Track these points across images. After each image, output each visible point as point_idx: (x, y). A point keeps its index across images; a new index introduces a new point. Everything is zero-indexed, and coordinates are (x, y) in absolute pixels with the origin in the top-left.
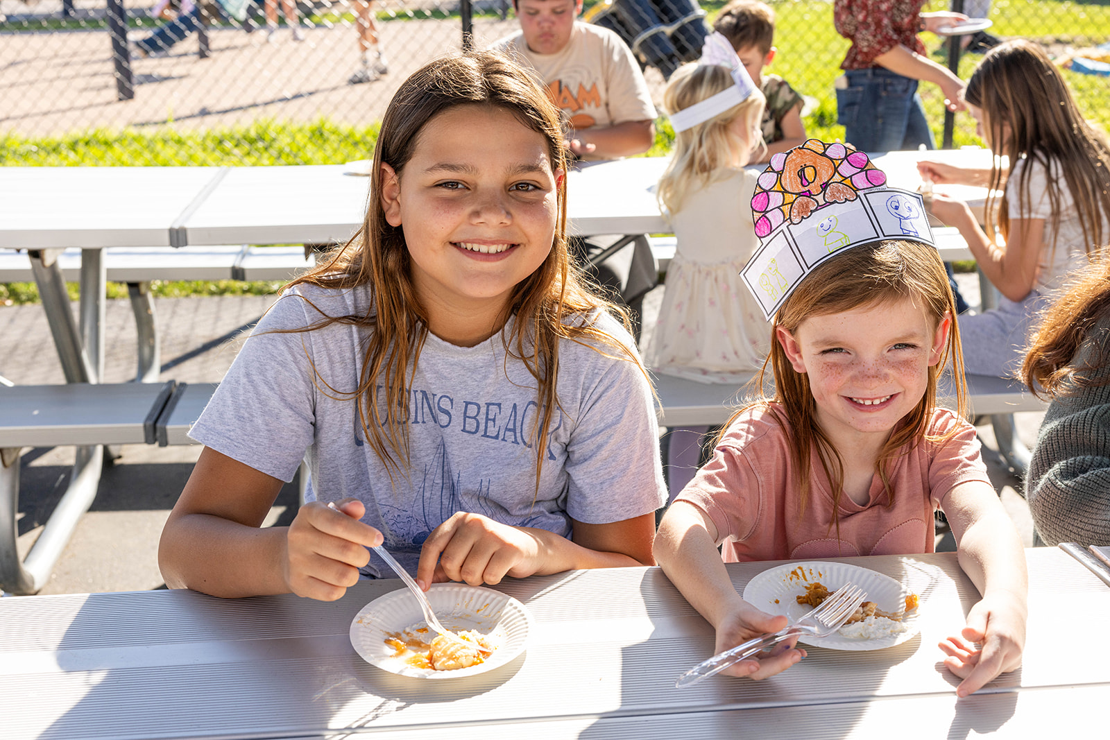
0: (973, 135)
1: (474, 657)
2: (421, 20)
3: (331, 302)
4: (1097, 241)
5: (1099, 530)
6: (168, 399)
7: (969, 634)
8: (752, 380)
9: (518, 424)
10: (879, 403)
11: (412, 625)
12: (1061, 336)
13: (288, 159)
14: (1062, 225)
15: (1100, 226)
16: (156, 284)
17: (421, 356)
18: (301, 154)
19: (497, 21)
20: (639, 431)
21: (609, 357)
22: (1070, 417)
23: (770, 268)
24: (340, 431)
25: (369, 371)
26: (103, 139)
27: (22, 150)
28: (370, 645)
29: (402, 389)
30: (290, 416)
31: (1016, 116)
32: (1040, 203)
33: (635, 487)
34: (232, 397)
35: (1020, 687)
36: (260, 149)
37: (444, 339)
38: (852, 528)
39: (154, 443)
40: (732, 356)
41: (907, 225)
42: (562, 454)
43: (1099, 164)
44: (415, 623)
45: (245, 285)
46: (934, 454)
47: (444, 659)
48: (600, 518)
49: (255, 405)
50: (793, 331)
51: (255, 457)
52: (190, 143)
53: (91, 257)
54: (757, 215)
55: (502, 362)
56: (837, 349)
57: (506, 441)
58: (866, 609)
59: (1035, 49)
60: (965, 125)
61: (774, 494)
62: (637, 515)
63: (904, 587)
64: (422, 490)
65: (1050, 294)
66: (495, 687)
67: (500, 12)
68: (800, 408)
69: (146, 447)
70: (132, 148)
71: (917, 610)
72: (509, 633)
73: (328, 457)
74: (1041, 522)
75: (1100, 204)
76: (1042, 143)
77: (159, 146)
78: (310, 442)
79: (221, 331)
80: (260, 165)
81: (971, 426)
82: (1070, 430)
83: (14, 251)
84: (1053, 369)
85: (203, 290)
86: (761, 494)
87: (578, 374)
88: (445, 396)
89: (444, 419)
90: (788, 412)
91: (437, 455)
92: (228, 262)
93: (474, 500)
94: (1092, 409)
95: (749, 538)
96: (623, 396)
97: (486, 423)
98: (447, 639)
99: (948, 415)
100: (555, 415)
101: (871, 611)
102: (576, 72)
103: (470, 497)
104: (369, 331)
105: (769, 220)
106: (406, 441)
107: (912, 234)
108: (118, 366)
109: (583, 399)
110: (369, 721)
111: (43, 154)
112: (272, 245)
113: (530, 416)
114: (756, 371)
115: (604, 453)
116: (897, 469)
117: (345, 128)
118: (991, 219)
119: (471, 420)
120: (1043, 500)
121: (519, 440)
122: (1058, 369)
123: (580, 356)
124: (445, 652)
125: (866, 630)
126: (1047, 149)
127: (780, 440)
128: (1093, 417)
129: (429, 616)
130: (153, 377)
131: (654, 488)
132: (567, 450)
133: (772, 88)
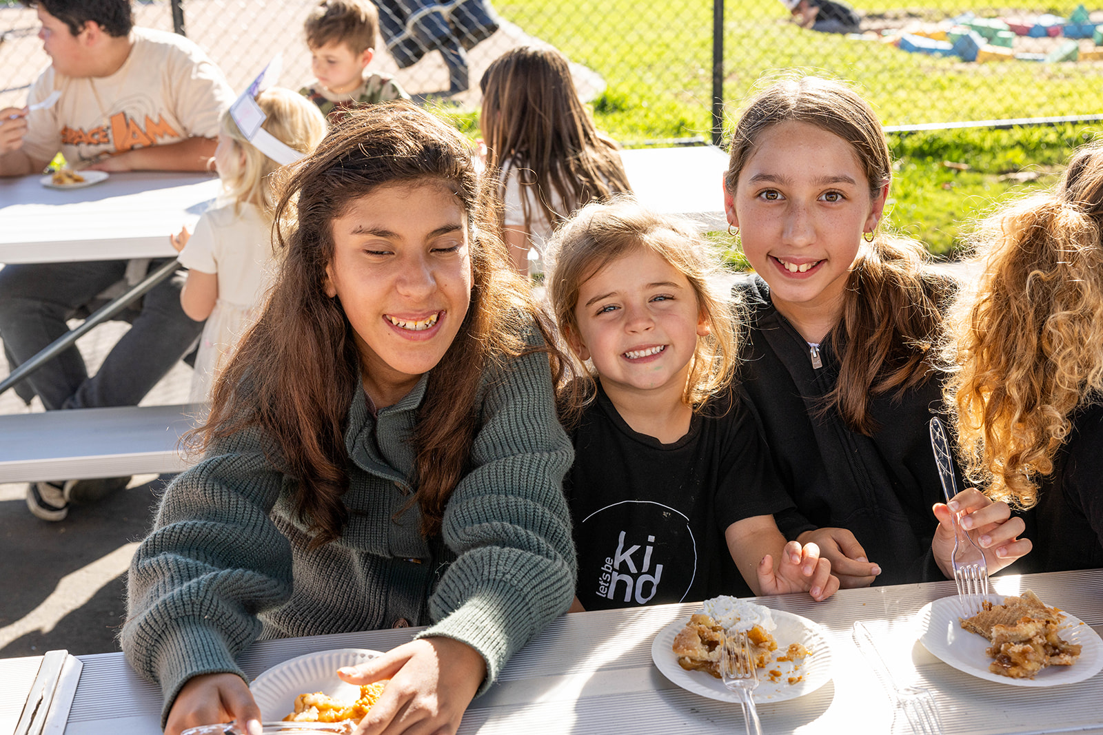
133: (374, 87)
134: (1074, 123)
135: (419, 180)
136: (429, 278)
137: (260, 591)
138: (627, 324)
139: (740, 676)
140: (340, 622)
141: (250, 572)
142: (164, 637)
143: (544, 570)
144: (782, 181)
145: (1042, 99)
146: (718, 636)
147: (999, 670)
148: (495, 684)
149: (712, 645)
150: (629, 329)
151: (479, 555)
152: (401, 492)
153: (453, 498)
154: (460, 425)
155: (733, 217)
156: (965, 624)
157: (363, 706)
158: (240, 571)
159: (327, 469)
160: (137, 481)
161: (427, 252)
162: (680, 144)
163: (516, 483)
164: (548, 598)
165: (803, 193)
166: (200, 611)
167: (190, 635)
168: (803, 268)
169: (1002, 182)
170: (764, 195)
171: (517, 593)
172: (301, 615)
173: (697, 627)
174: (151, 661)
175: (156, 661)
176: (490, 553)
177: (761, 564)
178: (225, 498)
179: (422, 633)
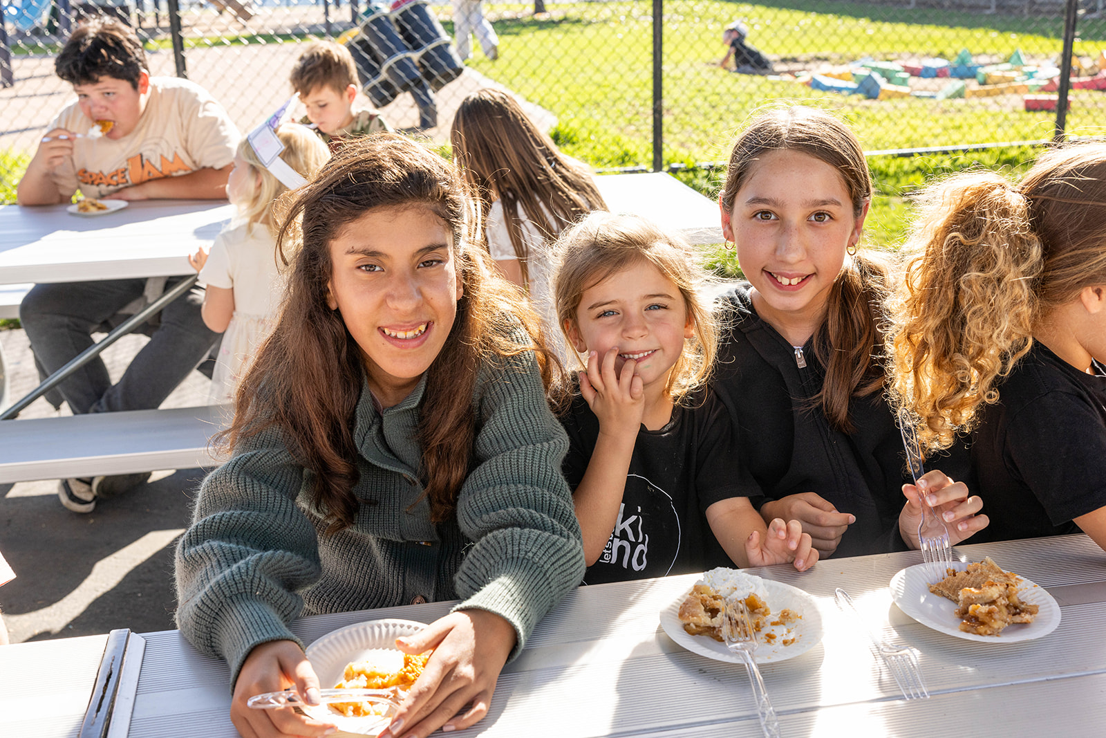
102: (155, 143)
133: (363, 121)
134: (965, 151)
135: (404, 205)
136: (415, 294)
137: (297, 570)
138: (624, 330)
139: (741, 639)
140: (363, 601)
141: (289, 553)
142: (221, 614)
143: (561, 548)
144: (775, 203)
145: (938, 130)
146: (719, 604)
147: (969, 629)
148: (524, 651)
149: (714, 612)
150: (625, 335)
151: (501, 535)
152: (409, 482)
153: (465, 489)
154: (461, 422)
155: (729, 232)
156: (933, 589)
157: (407, 674)
158: (280, 552)
159: (339, 465)
160: (156, 476)
161: (413, 268)
162: (625, 172)
163: (522, 472)
164: (565, 574)
165: (795, 216)
166: (251, 589)
167: (246, 609)
168: (795, 281)
169: (905, 202)
170: (759, 216)
171: (539, 569)
172: (327, 596)
173: (700, 596)
174: (211, 637)
175: (217, 637)
176: (512, 533)
177: (749, 539)
178: (257, 490)
179: (458, 606)
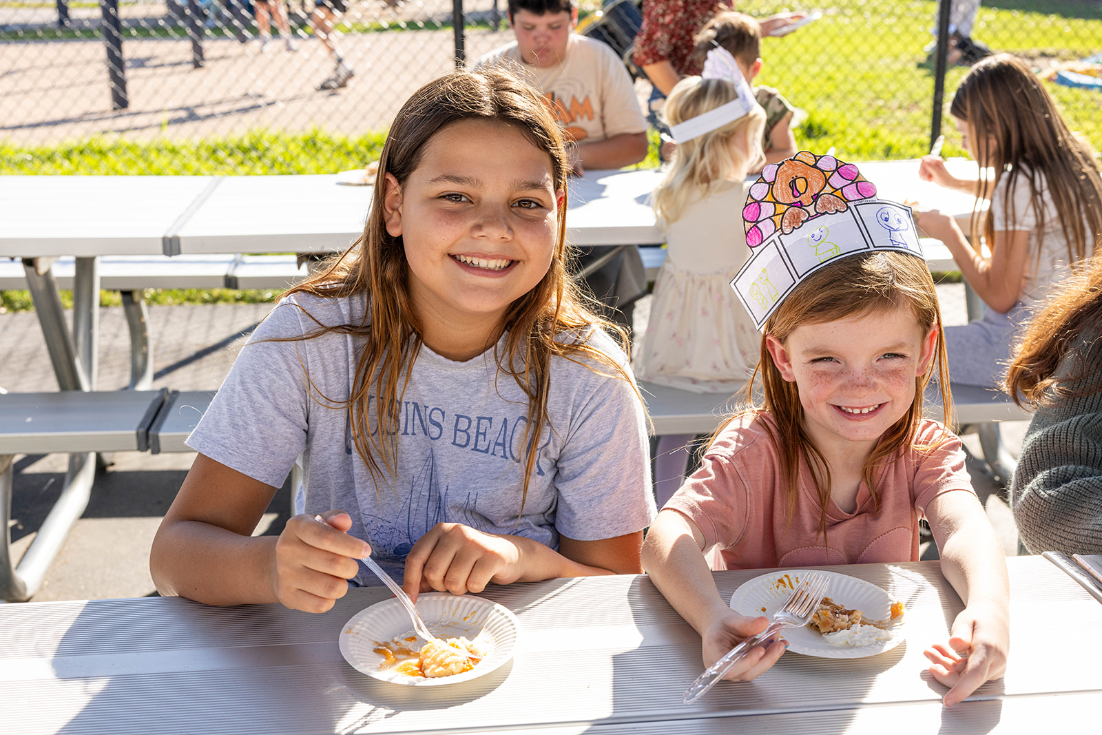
0: (959, 147)
1: (464, 663)
2: (413, 32)
3: (326, 311)
4: (1081, 252)
5: (1081, 539)
6: (161, 407)
7: (955, 643)
8: (741, 389)
9: (508, 439)
10: (867, 412)
11: (401, 634)
12: (1044, 347)
13: (281, 168)
14: (1046, 237)
15: (1084, 238)
16: (150, 293)
17: (414, 368)
18: (294, 163)
19: (490, 33)
20: (630, 449)
21: (601, 374)
22: (1053, 427)
23: (761, 278)
24: (331, 439)
25: (361, 381)
26: (98, 148)
27: (17, 158)
28: (359, 655)
29: (392, 401)
30: (284, 424)
31: (1002, 129)
32: (1025, 215)
33: (623, 505)
34: (228, 405)
35: (1004, 695)
36: (253, 158)
37: (438, 352)
38: (839, 535)
39: (147, 450)
40: (721, 366)
41: (897, 237)
42: (551, 469)
43: (1083, 177)
44: (403, 632)
45: (238, 294)
46: (919, 463)
47: (434, 666)
48: (588, 535)
49: (250, 413)
50: (782, 340)
51: (249, 465)
52: (184, 152)
53: (85, 266)
54: (748, 225)
55: (493, 377)
56: (827, 358)
57: (495, 455)
58: (851, 617)
59: (1019, 64)
60: (952, 136)
61: (762, 503)
62: (625, 533)
63: (890, 596)
64: (408, 501)
65: (1034, 305)
66: (485, 695)
67: (491, 23)
68: (788, 416)
69: (138, 454)
70: (126, 157)
71: (903, 618)
72: (497, 639)
73: (318, 463)
74: (1025, 532)
75: (1084, 216)
76: (1027, 156)
77: (153, 155)
78: (302, 448)
79: (214, 339)
80: (254, 175)
81: (956, 436)
82: (1053, 440)
83: (7, 259)
84: (1037, 380)
85: (196, 299)
86: (749, 502)
87: (569, 391)
88: (437, 409)
89: (434, 431)
90: (777, 420)
91: (426, 467)
92: (221, 270)
93: (460, 514)
94: (1074, 418)
95: (736, 545)
96: (614, 414)
97: (477, 437)
98: (437, 647)
99: (934, 426)
100: (545, 431)
101: (857, 619)
102: (569, 84)
103: (457, 510)
104: (363, 341)
105: (760, 230)
106: (395, 452)
107: (901, 245)
108: (111, 373)
109: (573, 416)
110: (358, 728)
111: (37, 162)
112: (265, 254)
113: (519, 431)
114: (744, 381)
115: (593, 470)
116: (883, 477)
117: (338, 138)
118: (977, 231)
119: (461, 433)
120: (1027, 510)
121: (508, 454)
122: (1041, 380)
123: (571, 373)
124: (434, 659)
125: (852, 638)
126: (1031, 161)
127: (768, 448)
128: (1076, 427)
129: (418, 625)
130: (146, 385)
131: (643, 507)
132: (556, 467)
133: (762, 99)
